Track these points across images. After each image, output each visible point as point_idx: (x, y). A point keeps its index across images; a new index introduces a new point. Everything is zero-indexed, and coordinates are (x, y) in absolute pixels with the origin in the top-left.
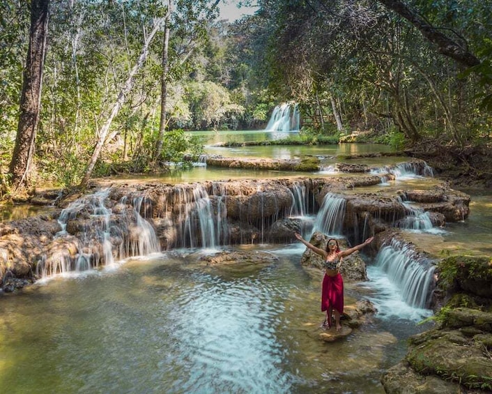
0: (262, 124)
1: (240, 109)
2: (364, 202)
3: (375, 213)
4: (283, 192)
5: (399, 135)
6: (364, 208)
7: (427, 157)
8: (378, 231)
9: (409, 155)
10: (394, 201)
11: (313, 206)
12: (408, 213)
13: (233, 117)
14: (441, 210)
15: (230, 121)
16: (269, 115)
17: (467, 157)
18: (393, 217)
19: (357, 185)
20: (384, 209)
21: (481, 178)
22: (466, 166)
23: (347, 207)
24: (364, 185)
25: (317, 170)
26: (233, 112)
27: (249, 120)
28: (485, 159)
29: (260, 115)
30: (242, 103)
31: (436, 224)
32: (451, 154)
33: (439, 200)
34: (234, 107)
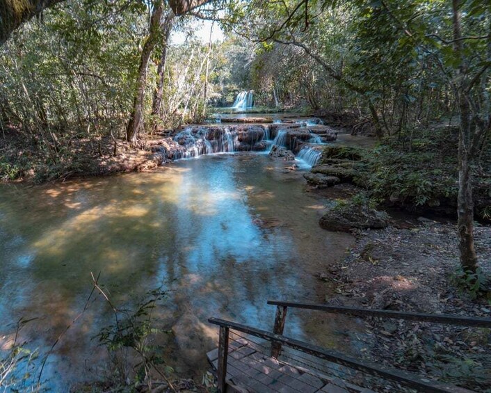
0: (231, 104)
1: (219, 95)
2: (295, 133)
3: (299, 137)
4: (260, 130)
5: (309, 107)
6: (295, 135)
7: (322, 117)
8: (300, 144)
9: (313, 116)
10: (307, 133)
11: (272, 136)
12: (311, 137)
13: (215, 100)
14: (325, 136)
15: (213, 103)
16: (235, 99)
17: (340, 117)
18: (306, 138)
19: (291, 127)
20: (302, 135)
21: (345, 127)
22: (339, 121)
23: (287, 136)
24: (294, 127)
25: (272, 122)
26: (215, 97)
27: (224, 102)
28: (348, 118)
29: (230, 99)
30: (220, 92)
31: (323, 141)
32: (332, 116)
33: (325, 132)
34: (216, 94)
